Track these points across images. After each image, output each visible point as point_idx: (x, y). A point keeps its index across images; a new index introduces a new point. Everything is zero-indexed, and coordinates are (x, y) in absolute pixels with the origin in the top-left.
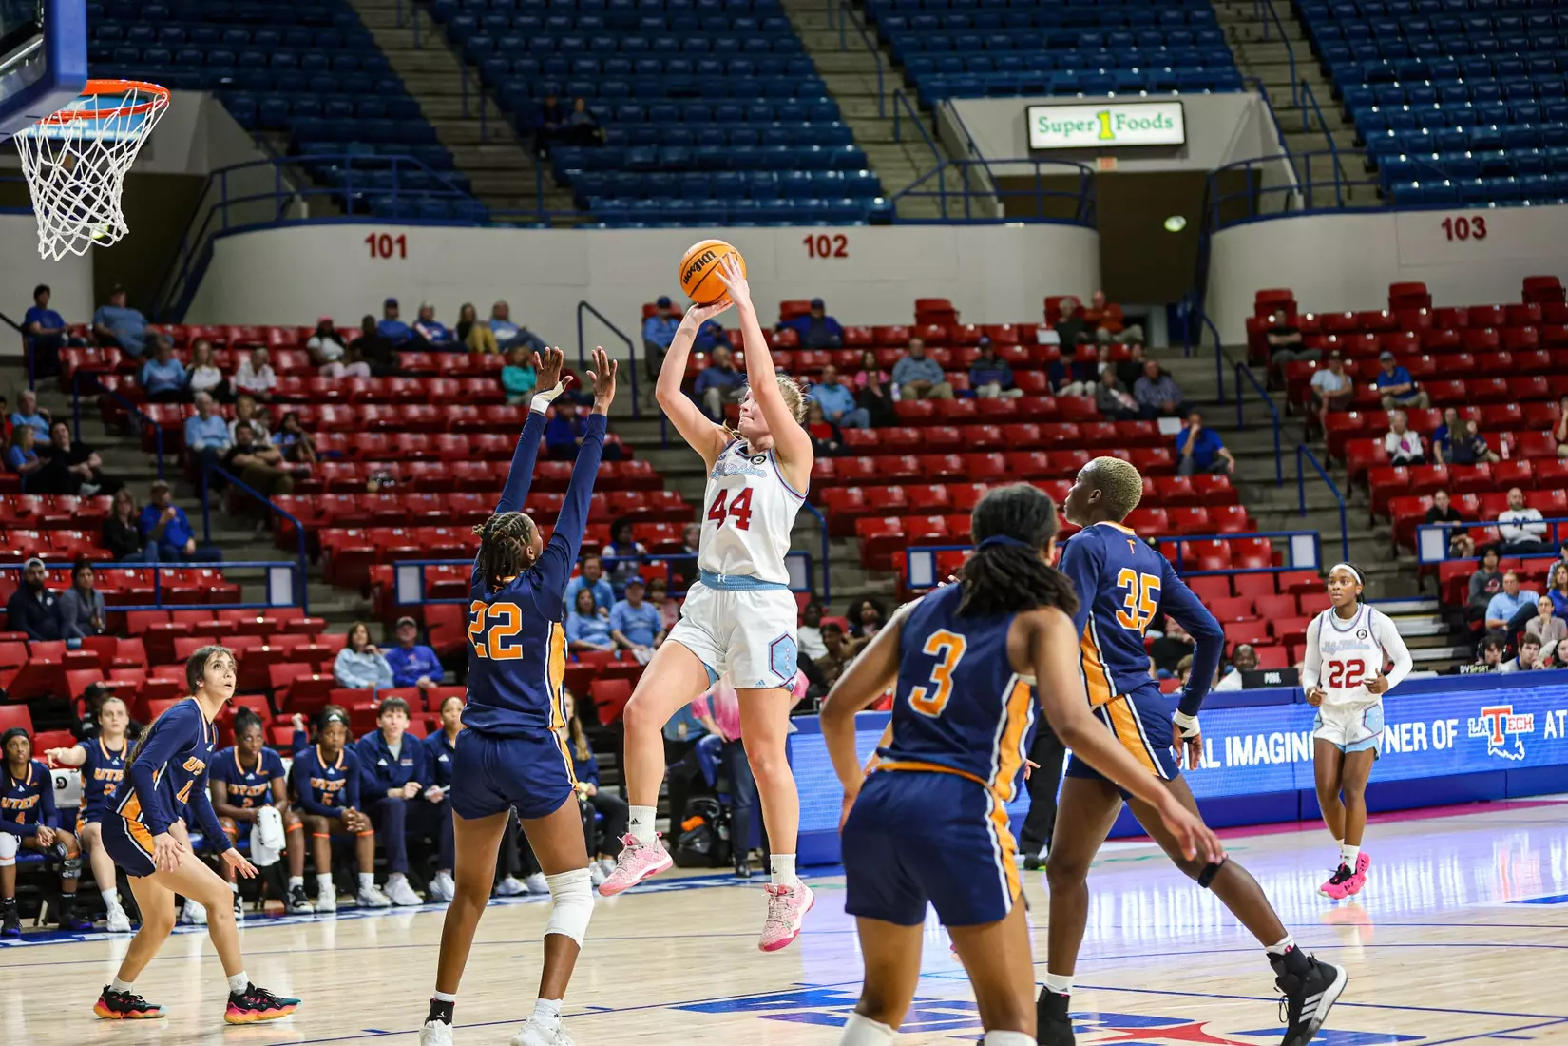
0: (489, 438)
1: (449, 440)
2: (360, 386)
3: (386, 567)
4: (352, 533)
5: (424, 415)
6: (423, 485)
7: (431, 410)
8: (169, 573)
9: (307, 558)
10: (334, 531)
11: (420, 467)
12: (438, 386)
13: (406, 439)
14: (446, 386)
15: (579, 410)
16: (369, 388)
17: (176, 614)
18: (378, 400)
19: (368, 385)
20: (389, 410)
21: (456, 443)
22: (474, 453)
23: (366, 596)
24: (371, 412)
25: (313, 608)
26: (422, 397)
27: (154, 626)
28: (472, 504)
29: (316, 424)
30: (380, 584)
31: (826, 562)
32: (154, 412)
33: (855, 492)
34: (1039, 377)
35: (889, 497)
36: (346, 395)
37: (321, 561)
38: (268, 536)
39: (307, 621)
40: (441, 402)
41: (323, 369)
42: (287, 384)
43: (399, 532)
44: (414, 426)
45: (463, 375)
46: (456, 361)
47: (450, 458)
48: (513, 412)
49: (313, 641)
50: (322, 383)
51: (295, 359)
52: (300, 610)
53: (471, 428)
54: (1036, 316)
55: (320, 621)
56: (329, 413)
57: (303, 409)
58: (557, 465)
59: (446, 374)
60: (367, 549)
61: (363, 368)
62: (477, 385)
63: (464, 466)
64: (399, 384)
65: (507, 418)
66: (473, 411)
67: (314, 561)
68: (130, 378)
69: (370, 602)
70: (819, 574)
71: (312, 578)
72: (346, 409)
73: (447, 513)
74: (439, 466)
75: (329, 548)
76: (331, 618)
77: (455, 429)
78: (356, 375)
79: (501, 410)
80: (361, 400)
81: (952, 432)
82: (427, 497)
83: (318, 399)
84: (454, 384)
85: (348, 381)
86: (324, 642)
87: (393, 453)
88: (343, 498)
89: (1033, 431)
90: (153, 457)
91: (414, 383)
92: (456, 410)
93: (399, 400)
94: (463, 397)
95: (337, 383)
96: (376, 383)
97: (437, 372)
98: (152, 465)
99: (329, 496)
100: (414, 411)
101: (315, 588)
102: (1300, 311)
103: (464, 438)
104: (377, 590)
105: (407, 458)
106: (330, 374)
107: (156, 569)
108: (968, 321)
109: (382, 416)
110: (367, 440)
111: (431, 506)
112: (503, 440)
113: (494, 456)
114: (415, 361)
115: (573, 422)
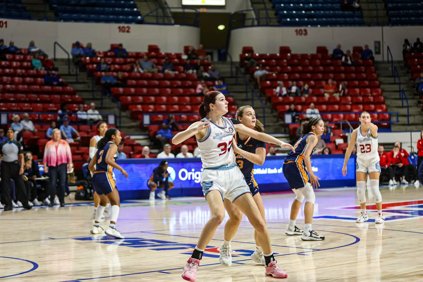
0: (28, 79)
1: (17, 79)
5: (10, 72)
6: (9, 91)
7: (12, 70)
11: (8, 86)
12: (15, 64)
13: (5, 78)
14: (16, 64)
15: (53, 72)
21: (19, 80)
22: (24, 83)
26: (10, 67)
28: (23, 97)
31: (120, 117)
33: (129, 98)
34: (182, 68)
35: (138, 99)
40: (15, 68)
43: (2, 104)
44: (7, 75)
45: (21, 61)
47: (17, 84)
53: (23, 76)
54: (181, 51)
58: (46, 87)
59: (17, 61)
62: (25, 64)
63: (21, 87)
64: (3, 63)
65: (33, 73)
66: (24, 71)
70: (118, 120)
73: (15, 99)
74: (14, 86)
77: (19, 76)
79: (32, 71)
81: (157, 82)
82: (10, 95)
84: (19, 64)
87: (1, 82)
89: (179, 83)
91: (8, 63)
92: (19, 71)
93: (4, 68)
94: (21, 67)
97: (14, 60)
100: (7, 70)
102: (255, 53)
103: (21, 79)
105: (5, 84)
108: (163, 52)
111: (11, 97)
112: (32, 79)
113: (29, 84)
114: (9, 57)
115: (51, 76)
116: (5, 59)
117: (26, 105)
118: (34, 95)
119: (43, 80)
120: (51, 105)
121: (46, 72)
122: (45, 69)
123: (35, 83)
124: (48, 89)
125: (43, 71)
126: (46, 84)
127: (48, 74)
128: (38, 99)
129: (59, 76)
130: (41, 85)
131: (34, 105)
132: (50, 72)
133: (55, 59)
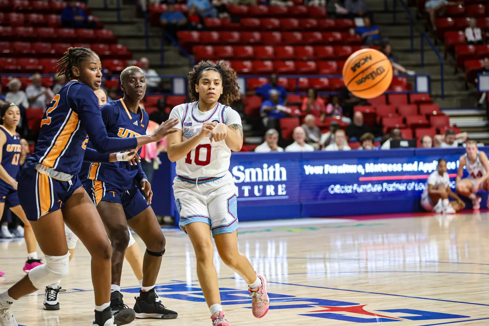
0: (34, 16)
1: (14, 16)
21: (18, 18)
22: (27, 23)
28: (25, 48)
33: (209, 49)
35: (225, 51)
47: (15, 25)
48: (46, 4)
53: (25, 11)
58: (66, 31)
63: (21, 29)
65: (43, 6)
73: (12, 51)
74: (9, 29)
77: (18, 11)
82: (3, 44)
103: (22, 16)
111: (4, 47)
112: (41, 17)
113: (37, 25)
117: (32, 61)
118: (44, 45)
119: (59, 17)
121: (65, 4)
123: (46, 24)
124: (69, 34)
125: (60, 3)
126: (66, 23)
127: (69, 8)
128: (53, 52)
129: (87, 12)
130: (58, 26)
131: (45, 61)
132: (72, 4)
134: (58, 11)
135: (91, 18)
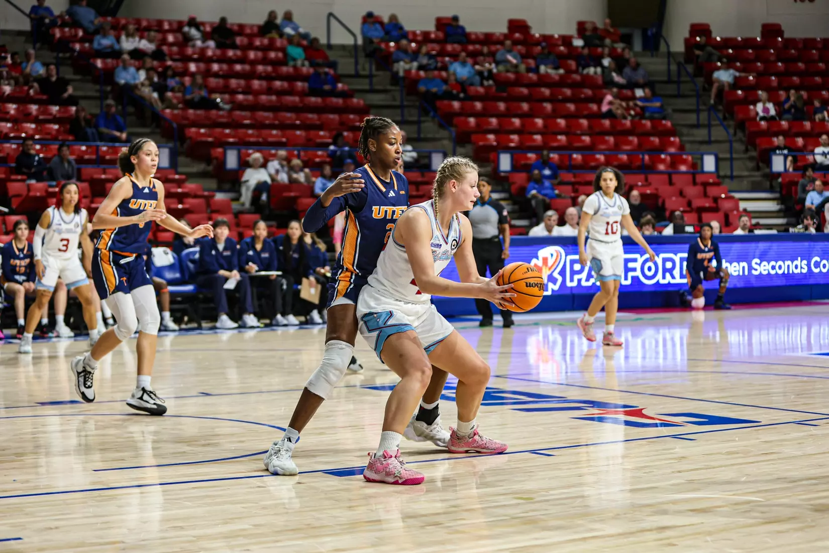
0: (278, 84)
1: (256, 84)
2: (210, 53)
3: (220, 150)
4: (202, 131)
5: (243, 70)
6: (242, 107)
7: (247, 67)
8: (105, 149)
9: (178, 144)
10: (193, 130)
11: (240, 97)
12: (252, 55)
13: (233, 82)
14: (256, 55)
15: (327, 70)
16: (214, 55)
17: (107, 171)
18: (219, 61)
19: (214, 52)
20: (225, 67)
21: (261, 85)
22: (270, 91)
23: (209, 165)
24: (215, 67)
25: (180, 170)
26: (243, 60)
27: (96, 176)
28: (267, 118)
29: (186, 72)
30: (217, 158)
32: (99, 63)
33: (472, 120)
35: (489, 123)
36: (202, 57)
37: (185, 146)
38: (158, 130)
39: (177, 177)
40: (253, 63)
41: (191, 43)
42: (170, 51)
43: (227, 131)
44: (238, 75)
45: (265, 49)
46: (261, 42)
47: (257, 93)
48: (291, 70)
49: (180, 187)
50: (190, 51)
51: (175, 38)
52: (173, 171)
53: (268, 78)
54: (572, 31)
55: (183, 177)
56: (193, 67)
57: (179, 65)
58: (313, 99)
59: (257, 49)
60: (210, 139)
61: (211, 44)
62: (272, 55)
63: (264, 98)
64: (231, 53)
65: (288, 72)
66: (269, 69)
67: (182, 145)
68: (87, 45)
69: (210, 168)
71: (181, 154)
72: (202, 66)
73: (253, 122)
74: (250, 97)
75: (191, 138)
76: (190, 176)
77: (260, 77)
78: (208, 47)
79: (284, 69)
80: (210, 60)
81: (525, 91)
82: (244, 113)
83: (187, 59)
84: (260, 54)
85: (203, 50)
86: (185, 188)
87: (225, 90)
88: (199, 112)
89: (568, 92)
90: (98, 87)
91: (239, 53)
92: (260, 68)
93: (231, 62)
94: (265, 61)
95: (197, 51)
96: (218, 52)
97: (251, 46)
98: (97, 91)
99: (191, 111)
100: (238, 67)
101: (182, 159)
102: (713, 35)
103: (264, 83)
104: (215, 162)
105: (233, 92)
106: (194, 46)
107: (97, 147)
108: (536, 32)
109: (221, 69)
110: (213, 81)
111: (245, 118)
112: (286, 84)
113: (280, 93)
114: (242, 41)
115: (323, 76)
116: (234, 46)
117: (274, 132)
118: (289, 115)
119: (306, 85)
120: (322, 133)
121: (311, 70)
122: (312, 65)
123: (291, 92)
124: (316, 102)
125: (306, 69)
126: (313, 92)
127: (317, 75)
128: (298, 122)
129: (338, 78)
130: (303, 94)
131: (289, 132)
132: (320, 70)
133: (330, 46)
134: (304, 78)
135: (340, 85)
